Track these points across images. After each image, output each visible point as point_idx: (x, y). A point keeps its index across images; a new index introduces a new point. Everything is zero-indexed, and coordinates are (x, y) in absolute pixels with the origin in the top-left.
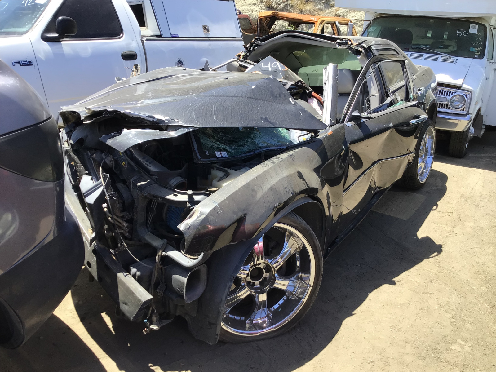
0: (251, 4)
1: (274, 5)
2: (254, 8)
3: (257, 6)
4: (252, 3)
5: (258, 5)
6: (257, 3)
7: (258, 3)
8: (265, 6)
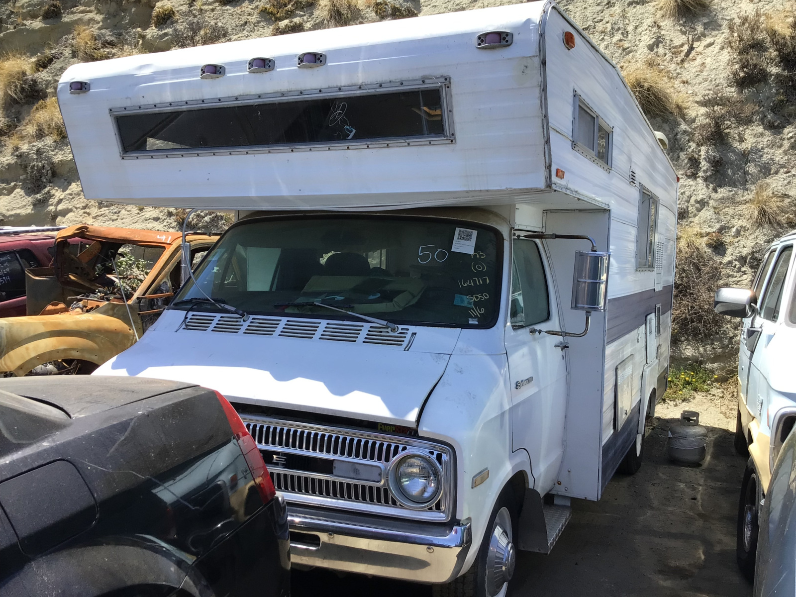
0: (150, 219)
1: (193, 220)
2: (155, 225)
3: (160, 222)
4: (151, 217)
5: (163, 220)
6: (161, 217)
7: (164, 218)
8: (175, 221)
